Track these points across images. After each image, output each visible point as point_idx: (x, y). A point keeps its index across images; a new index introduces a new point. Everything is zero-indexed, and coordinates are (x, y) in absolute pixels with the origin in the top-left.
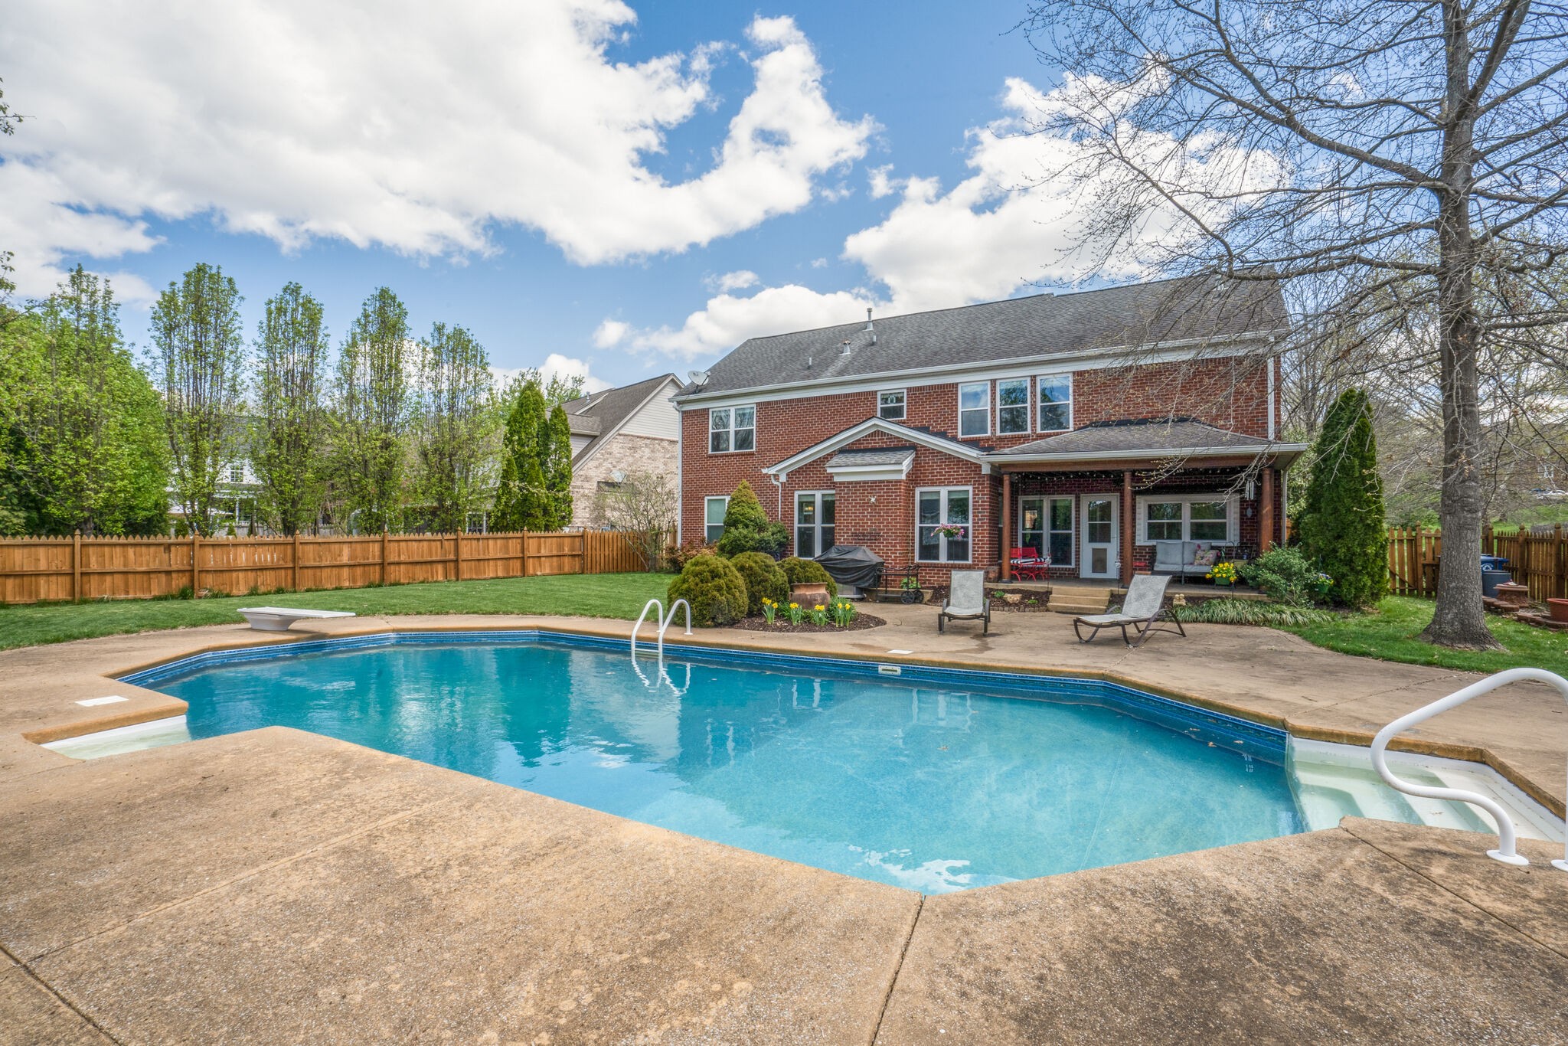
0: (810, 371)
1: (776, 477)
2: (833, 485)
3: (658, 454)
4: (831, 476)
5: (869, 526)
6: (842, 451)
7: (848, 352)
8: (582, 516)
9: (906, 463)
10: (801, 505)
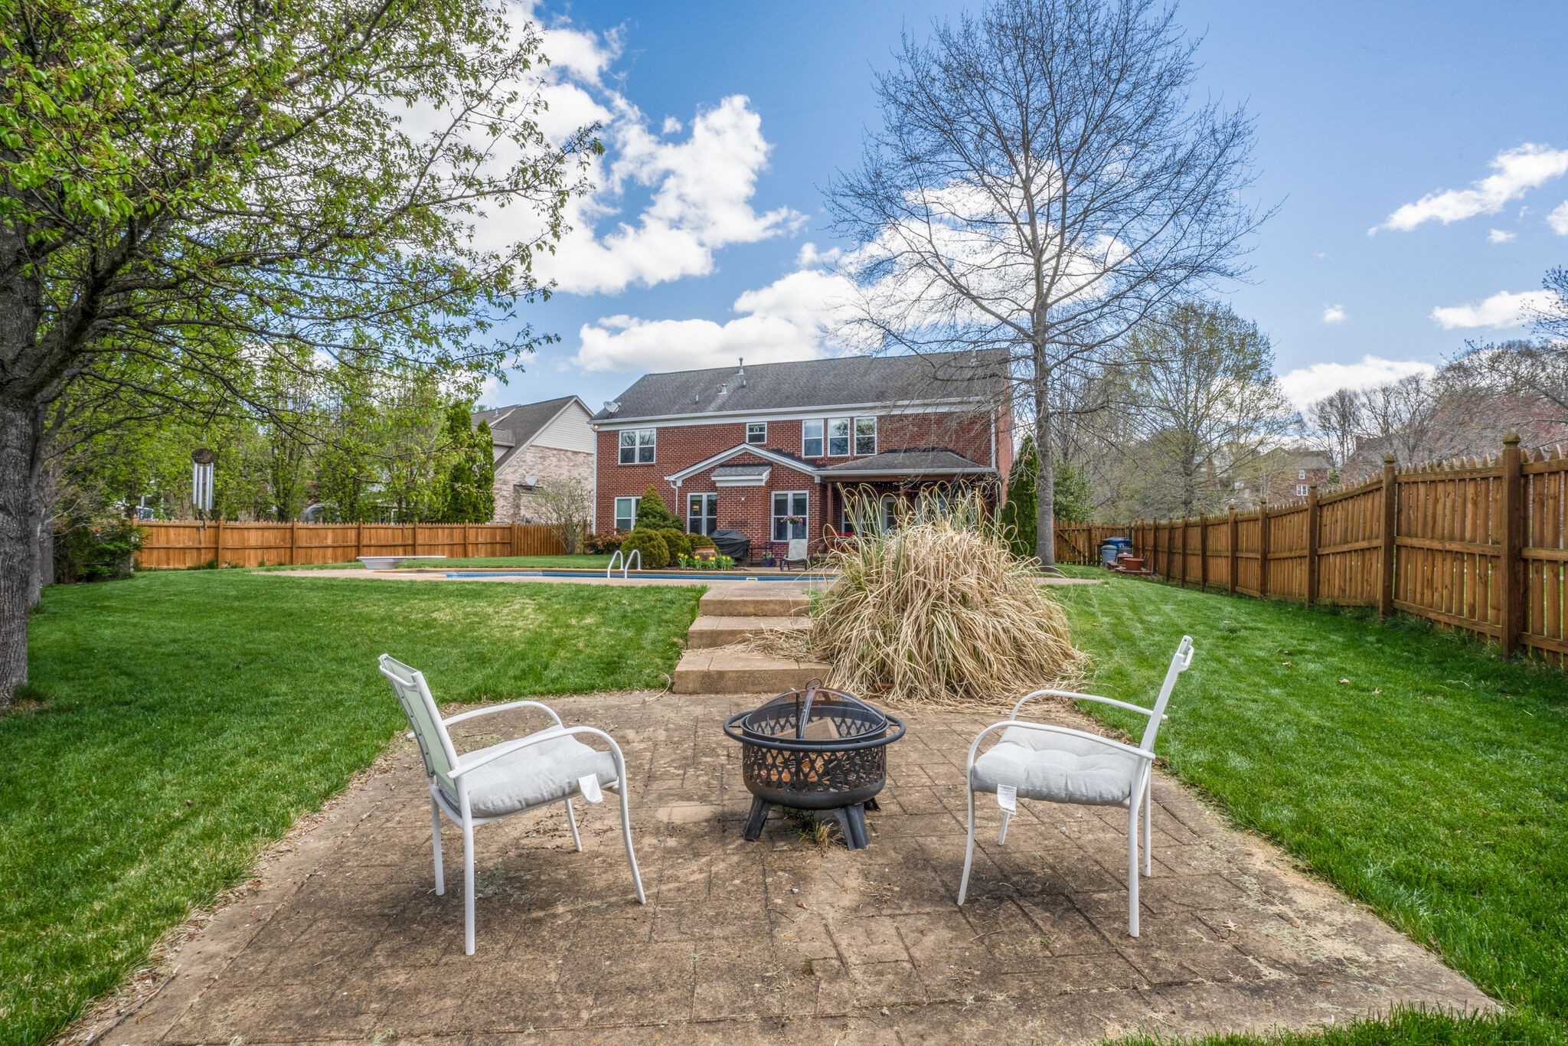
0: (698, 406)
1: (674, 482)
2: (715, 489)
3: (564, 463)
4: (714, 482)
5: (740, 517)
6: (722, 465)
7: (724, 392)
8: (501, 514)
9: (765, 475)
10: (693, 503)
